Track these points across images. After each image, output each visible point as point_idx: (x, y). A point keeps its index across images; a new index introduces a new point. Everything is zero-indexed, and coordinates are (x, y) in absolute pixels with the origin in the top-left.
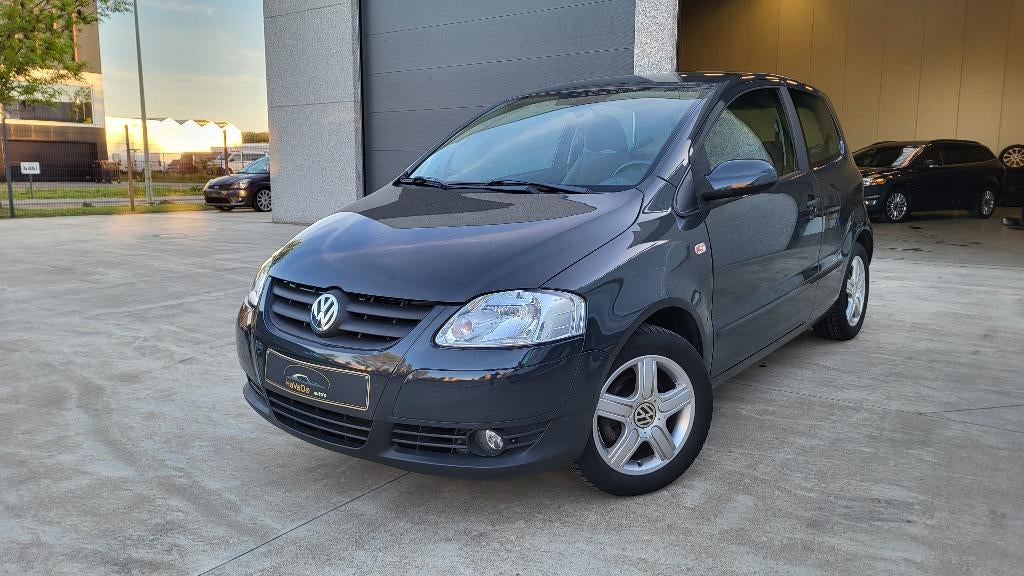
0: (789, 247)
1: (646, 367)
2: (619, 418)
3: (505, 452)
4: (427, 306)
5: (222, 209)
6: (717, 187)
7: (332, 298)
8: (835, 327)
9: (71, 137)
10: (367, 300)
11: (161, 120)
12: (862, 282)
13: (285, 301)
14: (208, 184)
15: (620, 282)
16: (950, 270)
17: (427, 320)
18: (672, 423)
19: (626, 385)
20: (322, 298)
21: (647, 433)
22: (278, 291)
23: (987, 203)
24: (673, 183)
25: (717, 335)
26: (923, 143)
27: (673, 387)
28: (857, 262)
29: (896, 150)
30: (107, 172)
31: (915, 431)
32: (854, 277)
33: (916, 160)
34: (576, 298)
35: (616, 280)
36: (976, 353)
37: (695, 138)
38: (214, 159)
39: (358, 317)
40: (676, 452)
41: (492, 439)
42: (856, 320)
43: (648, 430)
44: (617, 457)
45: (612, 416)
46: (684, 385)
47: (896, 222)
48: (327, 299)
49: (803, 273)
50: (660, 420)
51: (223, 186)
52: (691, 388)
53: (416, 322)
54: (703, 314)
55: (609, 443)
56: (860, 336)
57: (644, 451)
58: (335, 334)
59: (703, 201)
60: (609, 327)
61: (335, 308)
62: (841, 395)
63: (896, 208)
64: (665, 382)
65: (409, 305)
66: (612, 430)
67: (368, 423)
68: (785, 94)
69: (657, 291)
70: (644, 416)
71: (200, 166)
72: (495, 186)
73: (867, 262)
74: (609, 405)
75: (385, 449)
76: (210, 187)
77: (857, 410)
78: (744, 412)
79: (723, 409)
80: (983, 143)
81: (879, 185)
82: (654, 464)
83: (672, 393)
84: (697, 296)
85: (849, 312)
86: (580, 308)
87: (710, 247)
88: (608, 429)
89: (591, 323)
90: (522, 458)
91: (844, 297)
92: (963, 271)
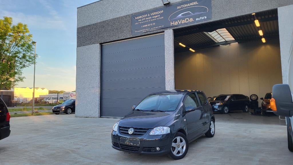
0: (200, 119)
1: (178, 138)
2: (175, 146)
3: (160, 150)
4: (148, 129)
5: (57, 114)
6: (186, 110)
7: (132, 129)
8: (209, 135)
9: (4, 94)
10: (137, 129)
11: (25, 88)
12: (213, 126)
13: (122, 130)
14: (54, 107)
15: (174, 125)
16: (234, 124)
17: (148, 131)
18: (183, 147)
19: (176, 141)
20: (130, 129)
21: (179, 149)
22: (120, 128)
23: (247, 109)
24: (180, 110)
25: (188, 134)
26: (230, 95)
27: (182, 142)
28: (212, 122)
29: (225, 96)
30: (13, 104)
31: (221, 150)
32: (212, 125)
33: (229, 98)
34: (169, 128)
35: (173, 125)
36: (234, 139)
37: (183, 102)
38: (44, 99)
39: (136, 131)
40: (184, 152)
41: (158, 149)
42: (213, 133)
43: (179, 148)
44: (175, 153)
45: (174, 146)
46: (184, 141)
47: (226, 113)
48: (131, 129)
49: (203, 123)
50: (181, 147)
51: (58, 108)
52: (185, 142)
53: (146, 132)
54: (186, 131)
55: (173, 151)
56: (214, 137)
57: (179, 152)
58: (133, 134)
59: (184, 112)
60: (173, 132)
61: (133, 130)
62: (211, 146)
63: (226, 110)
64: (181, 141)
65: (144, 129)
66: (174, 148)
67: (139, 147)
68: (196, 93)
69: (179, 127)
70: (178, 147)
71: (40, 101)
72: (152, 111)
73: (214, 122)
74: (173, 145)
75: (142, 151)
76: (54, 108)
77: (212, 148)
78: (194, 149)
79: (190, 148)
80: (244, 95)
81: (221, 105)
82: (181, 154)
83: (182, 143)
84: (185, 127)
85: (211, 132)
86: (169, 129)
87: (186, 120)
88: (173, 148)
89: (171, 131)
90: (162, 151)
91: (210, 129)
92: (237, 124)
